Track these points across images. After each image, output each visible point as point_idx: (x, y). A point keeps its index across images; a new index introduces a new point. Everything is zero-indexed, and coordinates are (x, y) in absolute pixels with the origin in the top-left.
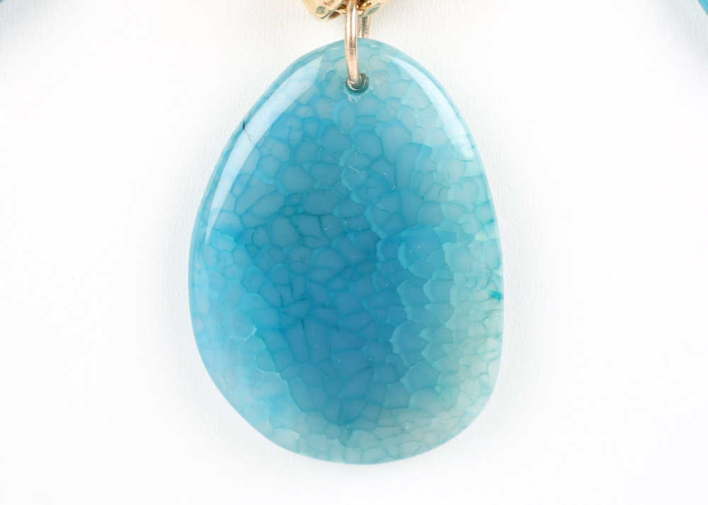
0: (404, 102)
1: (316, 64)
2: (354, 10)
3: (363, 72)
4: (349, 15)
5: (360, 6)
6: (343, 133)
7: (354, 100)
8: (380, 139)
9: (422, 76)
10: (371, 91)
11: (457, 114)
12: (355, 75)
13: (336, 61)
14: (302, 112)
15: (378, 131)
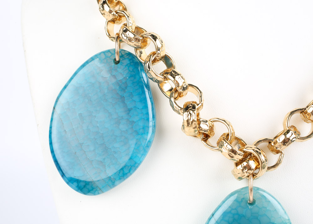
0: (268, 209)
1: (236, 195)
2: (252, 178)
3: (254, 198)
4: (250, 180)
5: (253, 177)
6: (247, 219)
7: (251, 208)
8: (259, 221)
9: (273, 199)
10: (257, 205)
11: (285, 212)
12: (251, 199)
13: (244, 194)
14: (233, 212)
15: (258, 218)
